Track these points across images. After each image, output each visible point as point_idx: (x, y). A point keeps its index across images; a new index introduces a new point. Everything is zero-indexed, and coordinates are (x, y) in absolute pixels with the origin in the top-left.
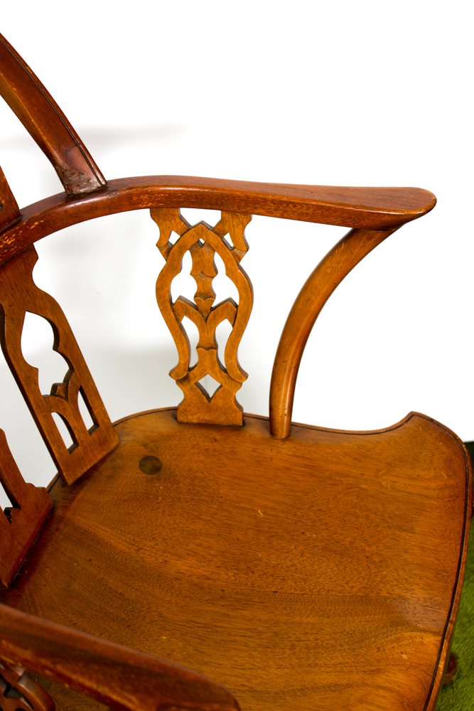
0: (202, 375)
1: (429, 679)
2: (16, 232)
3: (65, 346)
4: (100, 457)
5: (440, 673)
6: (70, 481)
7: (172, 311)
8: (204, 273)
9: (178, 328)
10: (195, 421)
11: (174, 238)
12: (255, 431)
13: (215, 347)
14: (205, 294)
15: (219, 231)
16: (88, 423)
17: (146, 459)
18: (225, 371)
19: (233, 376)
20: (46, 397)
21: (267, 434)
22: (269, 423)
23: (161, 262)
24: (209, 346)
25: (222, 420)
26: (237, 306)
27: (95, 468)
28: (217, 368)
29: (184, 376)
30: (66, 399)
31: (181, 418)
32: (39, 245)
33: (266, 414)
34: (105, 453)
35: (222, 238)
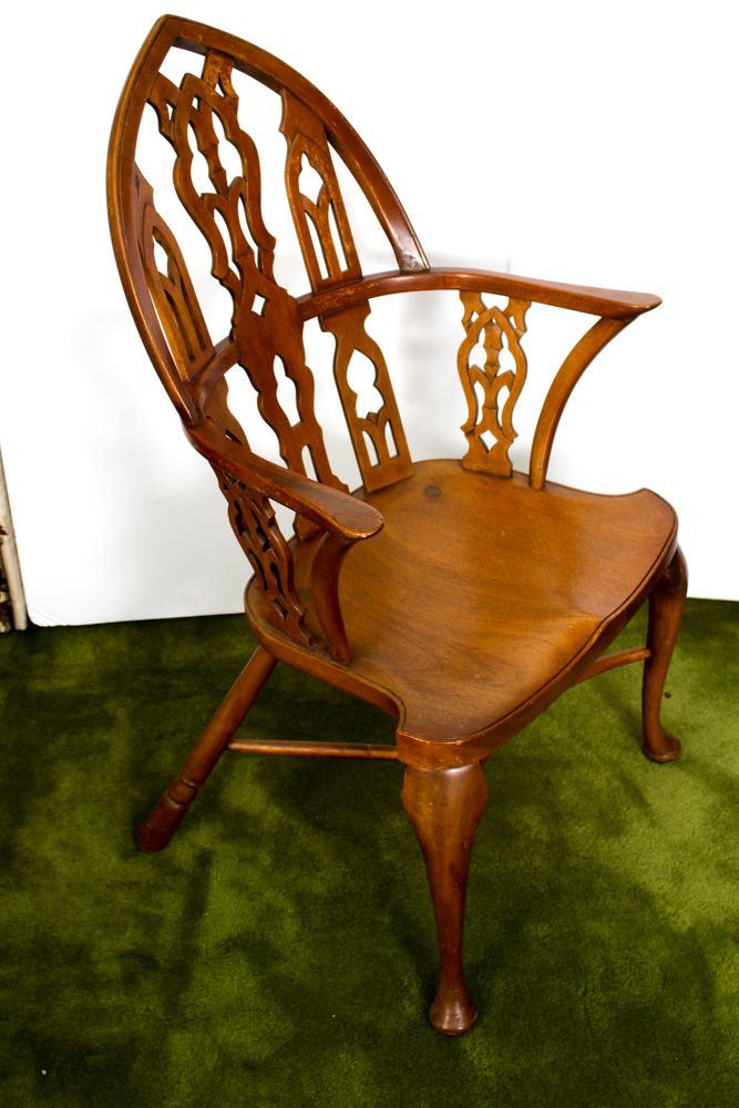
0: (484, 431)
1: (583, 643)
2: (357, 288)
3: (382, 384)
4: (396, 479)
5: (593, 641)
6: (369, 490)
7: (468, 375)
8: (493, 347)
9: (469, 389)
10: (475, 469)
11: (475, 317)
12: (518, 482)
13: (496, 408)
14: (493, 363)
15: (506, 314)
16: (392, 452)
17: (430, 487)
18: (501, 429)
19: (507, 434)
20: (361, 419)
21: (526, 486)
22: (530, 478)
23: (463, 335)
24: (491, 406)
25: (495, 470)
26: (514, 376)
27: (391, 486)
28: (495, 426)
29: (471, 431)
30: (376, 424)
31: (465, 465)
32: (372, 301)
33: (527, 472)
34: (401, 478)
35: (508, 320)
